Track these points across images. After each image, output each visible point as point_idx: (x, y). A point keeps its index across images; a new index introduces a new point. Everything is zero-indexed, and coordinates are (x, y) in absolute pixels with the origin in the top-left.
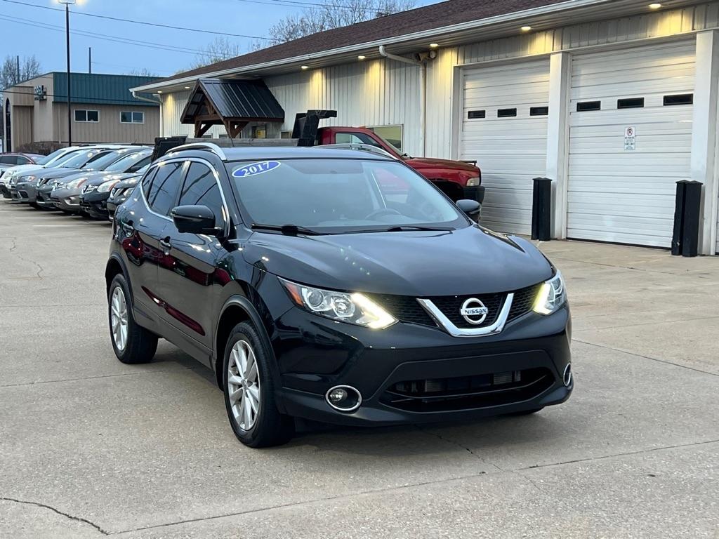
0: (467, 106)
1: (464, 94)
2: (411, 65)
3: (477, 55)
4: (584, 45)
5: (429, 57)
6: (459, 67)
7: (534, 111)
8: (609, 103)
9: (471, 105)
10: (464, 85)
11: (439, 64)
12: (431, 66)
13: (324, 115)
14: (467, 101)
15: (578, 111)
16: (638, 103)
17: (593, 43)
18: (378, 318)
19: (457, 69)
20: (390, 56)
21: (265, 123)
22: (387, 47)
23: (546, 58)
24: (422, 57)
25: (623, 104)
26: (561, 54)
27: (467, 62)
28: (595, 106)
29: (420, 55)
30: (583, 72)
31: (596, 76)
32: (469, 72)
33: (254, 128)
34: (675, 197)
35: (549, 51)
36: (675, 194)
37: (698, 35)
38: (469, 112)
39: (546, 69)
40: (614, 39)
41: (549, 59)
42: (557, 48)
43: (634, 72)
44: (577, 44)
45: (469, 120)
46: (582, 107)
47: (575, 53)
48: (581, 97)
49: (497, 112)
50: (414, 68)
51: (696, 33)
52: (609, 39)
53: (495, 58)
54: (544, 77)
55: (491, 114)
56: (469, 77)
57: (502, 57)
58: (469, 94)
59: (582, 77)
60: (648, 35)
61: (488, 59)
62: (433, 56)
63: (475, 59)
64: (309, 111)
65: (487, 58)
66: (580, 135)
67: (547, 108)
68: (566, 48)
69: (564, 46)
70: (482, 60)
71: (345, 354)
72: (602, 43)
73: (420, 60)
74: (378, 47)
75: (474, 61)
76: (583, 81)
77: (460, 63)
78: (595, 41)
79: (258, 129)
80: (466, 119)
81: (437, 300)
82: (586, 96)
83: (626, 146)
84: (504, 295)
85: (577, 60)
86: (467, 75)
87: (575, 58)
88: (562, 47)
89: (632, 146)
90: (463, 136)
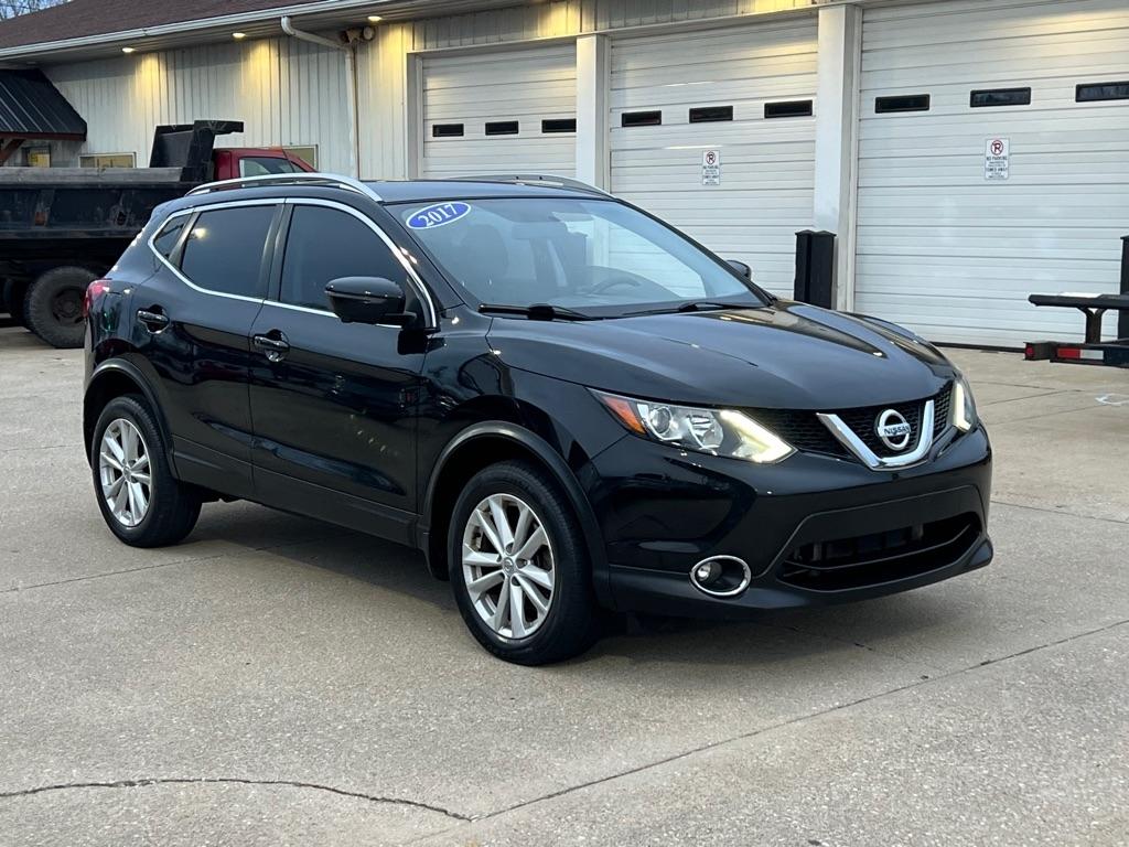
0: (430, 116)
1: (424, 98)
2: (328, 49)
3: (449, 37)
4: (634, 24)
5: (362, 36)
6: (416, 55)
7: (550, 126)
8: (675, 114)
9: (438, 116)
10: (424, 83)
11: (380, 48)
12: (365, 52)
13: (221, 129)
14: (430, 109)
15: (624, 126)
16: (724, 114)
17: (649, 22)
18: (764, 446)
19: (412, 58)
20: (299, 34)
21: (47, 141)
22: (295, 19)
23: (571, 42)
24: (352, 36)
25: (698, 116)
26: (594, 38)
27: (431, 47)
28: (652, 118)
29: (349, 33)
30: (630, 65)
31: (648, 72)
32: (432, 63)
33: (26, 151)
34: (794, 256)
35: (573, 31)
36: (795, 251)
37: (820, 12)
38: (435, 127)
39: (571, 60)
40: (685, 15)
41: (575, 43)
42: (588, 27)
43: (713, 66)
44: (621, 22)
45: (437, 138)
46: (631, 120)
47: (617, 36)
48: (629, 104)
49: (484, 127)
50: (334, 55)
51: (818, 9)
52: (675, 16)
53: (481, 42)
54: (566, 73)
55: (475, 129)
56: (431, 71)
57: (493, 41)
58: (432, 98)
59: (628, 74)
60: (740, 11)
61: (468, 43)
62: (369, 34)
63: (446, 42)
64: (196, 122)
65: (465, 40)
66: (629, 163)
67: (574, 121)
68: (603, 27)
69: (598, 25)
70: (456, 44)
71: (724, 506)
72: (664, 21)
73: (348, 41)
74: (280, 18)
75: (443, 46)
76: (630, 80)
77: (419, 48)
78: (652, 19)
79: (33, 151)
80: (430, 137)
81: (846, 415)
82: (637, 104)
83: (706, 180)
84: (921, 403)
85: (620, 47)
86: (428, 68)
87: (616, 43)
88: (596, 26)
89: (716, 180)
90: (426, 165)
